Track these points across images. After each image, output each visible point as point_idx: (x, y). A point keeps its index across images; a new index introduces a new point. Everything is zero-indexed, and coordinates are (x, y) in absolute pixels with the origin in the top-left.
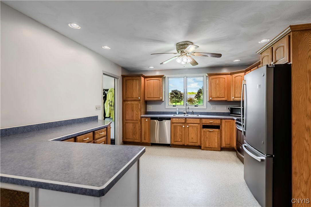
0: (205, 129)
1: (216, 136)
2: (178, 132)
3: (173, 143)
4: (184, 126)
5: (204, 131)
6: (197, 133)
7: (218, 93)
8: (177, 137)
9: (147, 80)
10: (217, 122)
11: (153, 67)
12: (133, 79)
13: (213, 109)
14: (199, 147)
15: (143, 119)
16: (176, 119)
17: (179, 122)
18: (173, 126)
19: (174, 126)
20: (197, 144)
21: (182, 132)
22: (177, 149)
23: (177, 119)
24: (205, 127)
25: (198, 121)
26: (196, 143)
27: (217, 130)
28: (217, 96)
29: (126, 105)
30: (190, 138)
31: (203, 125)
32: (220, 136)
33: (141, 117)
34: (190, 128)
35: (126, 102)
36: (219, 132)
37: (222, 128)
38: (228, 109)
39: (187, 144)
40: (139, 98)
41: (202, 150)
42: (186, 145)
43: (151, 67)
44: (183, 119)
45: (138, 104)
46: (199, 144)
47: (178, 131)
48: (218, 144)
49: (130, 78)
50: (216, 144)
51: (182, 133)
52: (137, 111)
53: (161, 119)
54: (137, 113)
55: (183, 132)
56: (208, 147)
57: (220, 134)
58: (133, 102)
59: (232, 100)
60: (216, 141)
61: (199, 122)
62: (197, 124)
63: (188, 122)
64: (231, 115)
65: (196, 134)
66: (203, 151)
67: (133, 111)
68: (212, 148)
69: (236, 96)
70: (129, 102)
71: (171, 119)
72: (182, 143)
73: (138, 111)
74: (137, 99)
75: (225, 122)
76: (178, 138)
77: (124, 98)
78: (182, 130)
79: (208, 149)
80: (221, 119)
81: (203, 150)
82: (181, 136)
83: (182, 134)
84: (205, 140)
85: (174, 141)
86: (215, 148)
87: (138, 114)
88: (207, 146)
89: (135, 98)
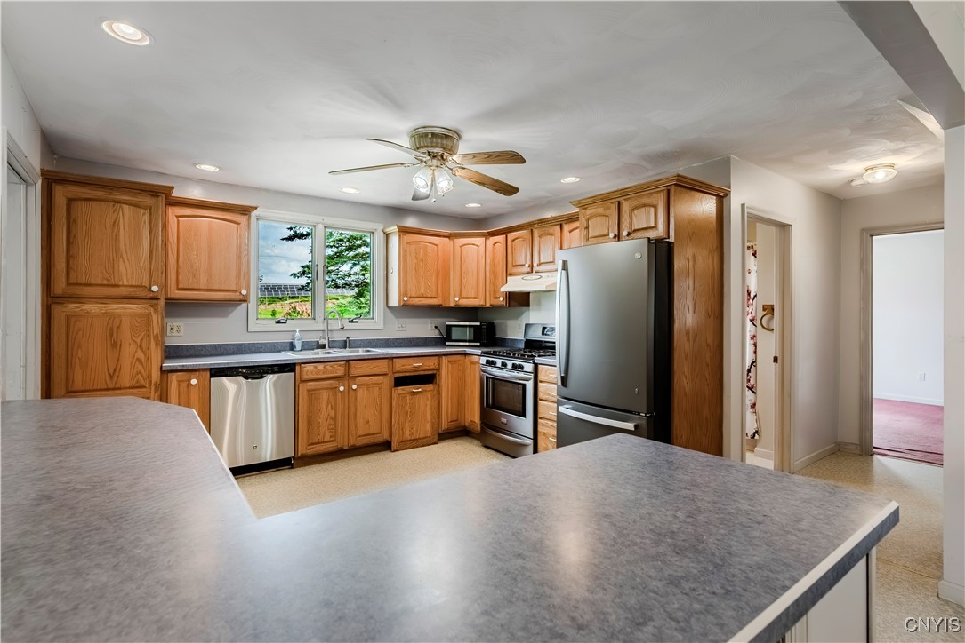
0: (400, 389)
1: (429, 403)
2: (324, 411)
3: (304, 452)
4: (342, 388)
5: (399, 394)
6: (381, 404)
7: (423, 285)
8: (319, 427)
9: (178, 217)
10: (431, 364)
11: (212, 168)
12: (118, 202)
13: (401, 329)
14: (386, 446)
15: (174, 378)
16: (316, 367)
17: (326, 376)
18: (305, 392)
19: (308, 391)
20: (379, 439)
21: (334, 408)
22: (315, 468)
23: (320, 366)
24: (401, 381)
25: (383, 367)
26: (377, 433)
27: (430, 386)
28: (419, 294)
29: (73, 320)
30: (361, 422)
31: (396, 378)
32: (436, 402)
33: (165, 373)
34: (361, 393)
35: (72, 307)
36: (435, 392)
37: (440, 379)
38: (436, 327)
39: (351, 443)
40: (155, 288)
41: (394, 451)
42: (346, 448)
43: (203, 167)
44: (340, 365)
45: (149, 315)
46: (386, 436)
47: (324, 406)
48: (433, 425)
49: (100, 193)
50: (429, 427)
51: (335, 412)
52: (141, 347)
53: (256, 372)
54: (140, 355)
55: (340, 407)
56: (409, 438)
57: (435, 398)
58: (116, 307)
59: (452, 305)
60: (429, 417)
61: (385, 370)
62: (381, 377)
63: (354, 372)
64: (447, 343)
65: (378, 408)
66: (397, 453)
67: (114, 345)
68: (416, 439)
69: (464, 295)
70: (92, 307)
71: (297, 368)
72: (334, 444)
73: (144, 346)
74: (143, 294)
75: (449, 362)
76: (322, 430)
77: (60, 286)
78: (335, 400)
79: (409, 444)
80: (439, 356)
81: (397, 450)
82: (332, 422)
83: (335, 415)
84: (402, 419)
85: (310, 442)
86: (426, 437)
87: (148, 359)
88: (407, 436)
89: (131, 289)
